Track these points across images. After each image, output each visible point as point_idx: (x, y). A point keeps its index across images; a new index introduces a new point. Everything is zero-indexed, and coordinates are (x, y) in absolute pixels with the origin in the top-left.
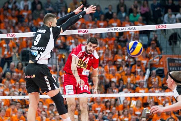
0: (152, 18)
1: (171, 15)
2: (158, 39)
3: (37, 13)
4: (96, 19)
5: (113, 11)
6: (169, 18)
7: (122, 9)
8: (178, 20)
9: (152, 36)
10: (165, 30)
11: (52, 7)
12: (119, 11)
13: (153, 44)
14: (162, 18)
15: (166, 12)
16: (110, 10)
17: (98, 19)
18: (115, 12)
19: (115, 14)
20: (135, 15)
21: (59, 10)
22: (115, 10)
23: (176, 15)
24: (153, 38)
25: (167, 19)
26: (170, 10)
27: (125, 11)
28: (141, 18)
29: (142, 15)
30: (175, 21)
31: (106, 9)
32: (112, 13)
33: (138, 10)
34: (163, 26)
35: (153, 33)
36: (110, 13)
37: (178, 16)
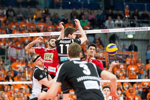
0: (97, 23)
1: (111, 21)
2: (101, 39)
3: (11, 19)
4: (55, 24)
5: (68, 17)
6: (109, 23)
8: (116, 25)
11: (22, 14)
13: (97, 42)
14: (104, 24)
15: (107, 19)
16: (66, 17)
17: (56, 24)
18: (69, 19)
19: (69, 20)
20: (84, 20)
21: (27, 17)
22: (69, 17)
23: (114, 21)
26: (110, 18)
31: (63, 16)
32: (67, 19)
34: (107, 30)
35: (98, 34)
36: (66, 19)
37: (117, 22)
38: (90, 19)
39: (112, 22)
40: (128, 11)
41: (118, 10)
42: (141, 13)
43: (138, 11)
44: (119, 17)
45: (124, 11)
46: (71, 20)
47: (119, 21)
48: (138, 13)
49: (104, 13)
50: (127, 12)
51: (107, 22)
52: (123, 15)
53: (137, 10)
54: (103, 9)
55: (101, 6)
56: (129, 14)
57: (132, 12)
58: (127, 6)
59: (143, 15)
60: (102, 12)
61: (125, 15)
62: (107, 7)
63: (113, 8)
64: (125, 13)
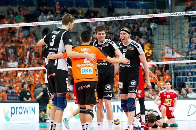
1: (43, 16)
2: (35, 32)
5: (5, 14)
7: (11, 12)
8: (48, 20)
9: (31, 30)
10: (39, 26)
12: (9, 13)
14: (37, 19)
15: (40, 14)
16: (3, 13)
19: (6, 16)
20: (19, 16)
22: (6, 13)
23: (46, 16)
24: (32, 32)
25: (41, 18)
26: (42, 13)
27: (13, 13)
28: (23, 18)
29: (24, 16)
30: (46, 20)
32: (5, 15)
33: (22, 13)
36: (3, 15)
37: (48, 17)
38: (25, 14)
39: (45, 17)
40: (59, 7)
41: (50, 6)
42: (69, 9)
43: (67, 7)
44: (49, 13)
45: (55, 7)
46: (8, 16)
47: (50, 15)
48: (66, 8)
49: (38, 9)
50: (57, 9)
51: (40, 17)
52: (55, 11)
53: (65, 7)
54: (37, 6)
55: (35, 3)
56: (60, 10)
57: (62, 8)
58: (58, 3)
59: (71, 10)
60: (35, 8)
61: (56, 11)
62: (40, 4)
63: (45, 4)
64: (56, 9)
